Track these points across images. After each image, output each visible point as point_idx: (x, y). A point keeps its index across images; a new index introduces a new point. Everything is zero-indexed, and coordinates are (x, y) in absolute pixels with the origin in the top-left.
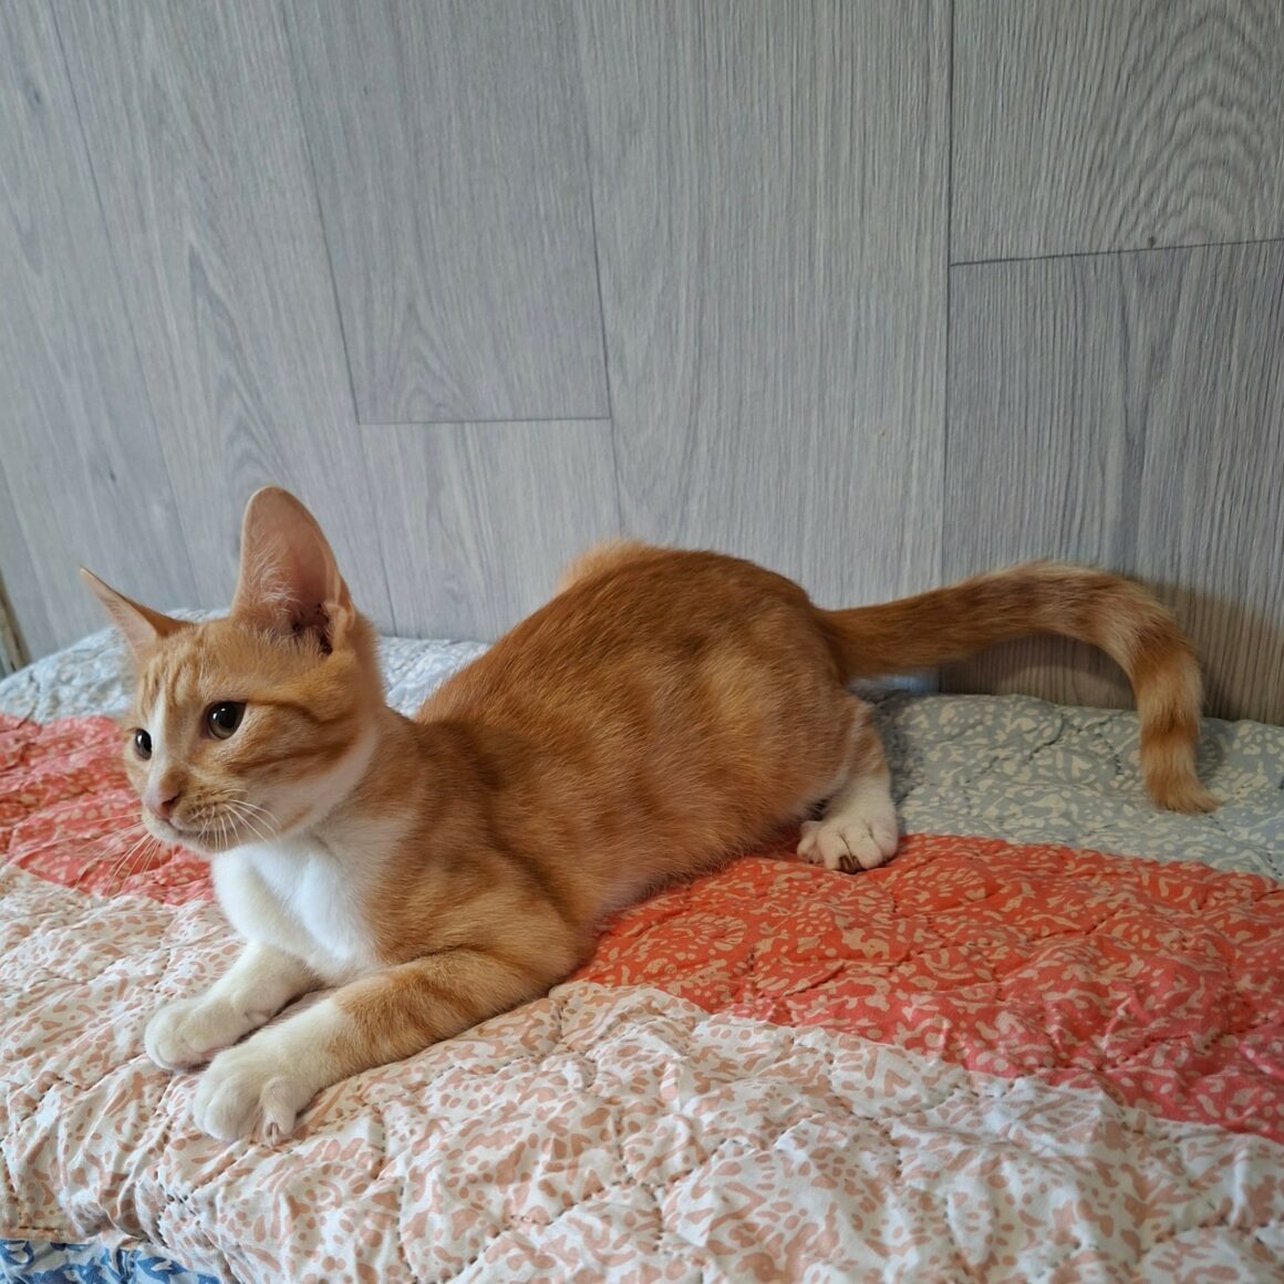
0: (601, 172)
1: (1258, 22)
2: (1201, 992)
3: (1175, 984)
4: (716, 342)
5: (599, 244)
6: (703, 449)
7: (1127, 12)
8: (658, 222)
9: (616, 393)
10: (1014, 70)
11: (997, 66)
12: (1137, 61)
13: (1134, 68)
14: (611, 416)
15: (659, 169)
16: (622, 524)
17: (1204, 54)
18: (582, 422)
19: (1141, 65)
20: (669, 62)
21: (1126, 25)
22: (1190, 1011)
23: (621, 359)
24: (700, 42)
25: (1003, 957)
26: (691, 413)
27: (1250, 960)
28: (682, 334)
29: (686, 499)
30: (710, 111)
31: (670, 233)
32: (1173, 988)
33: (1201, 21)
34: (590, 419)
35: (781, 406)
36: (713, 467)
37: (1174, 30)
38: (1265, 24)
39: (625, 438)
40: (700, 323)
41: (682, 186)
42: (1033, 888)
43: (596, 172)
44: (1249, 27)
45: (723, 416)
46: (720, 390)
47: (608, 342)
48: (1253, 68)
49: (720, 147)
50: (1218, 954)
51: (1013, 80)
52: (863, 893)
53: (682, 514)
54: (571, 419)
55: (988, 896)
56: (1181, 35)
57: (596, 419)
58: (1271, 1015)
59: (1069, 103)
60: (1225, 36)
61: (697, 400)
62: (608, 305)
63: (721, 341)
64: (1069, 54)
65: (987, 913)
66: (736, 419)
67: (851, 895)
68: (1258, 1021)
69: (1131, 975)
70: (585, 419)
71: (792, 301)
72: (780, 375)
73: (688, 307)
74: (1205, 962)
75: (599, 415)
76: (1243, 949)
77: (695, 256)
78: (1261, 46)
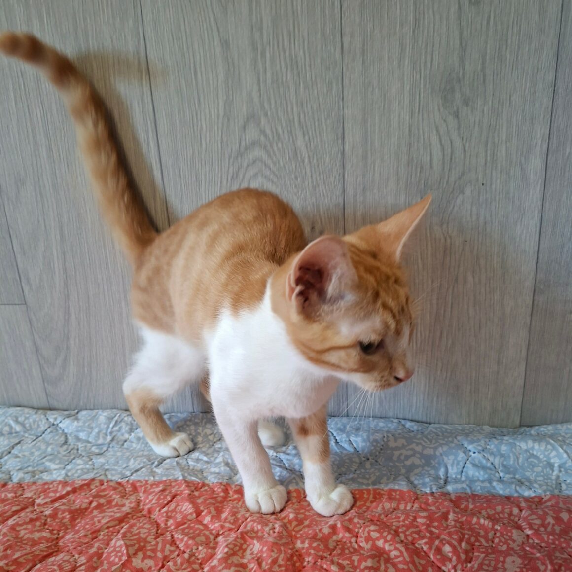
0: (8, 199)
1: (275, 164)
2: (282, 555)
3: (272, 554)
4: (74, 273)
5: (11, 230)
6: (73, 317)
7: (227, 156)
8: (39, 222)
9: (27, 293)
10: (187, 173)
11: (180, 170)
12: (233, 174)
13: (233, 176)
14: (26, 304)
15: (36, 199)
16: (37, 350)
17: (257, 174)
18: (11, 306)
19: (235, 175)
20: (36, 156)
21: (227, 160)
22: (280, 566)
23: (28, 280)
24: (50, 149)
25: (204, 555)
26: (65, 302)
27: (298, 536)
28: (57, 270)
29: (68, 339)
30: (58, 178)
31: (45, 227)
32: (272, 556)
33: (254, 162)
34: (15, 304)
35: (107, 300)
36: (79, 324)
37: (245, 165)
38: (277, 165)
39: (34, 313)
40: (65, 265)
41: (49, 207)
42: (216, 510)
43: (6, 199)
44: (271, 166)
45: (81, 304)
46: (78, 292)
47: (20, 271)
48: (275, 180)
49: (65, 193)
50: (287, 534)
51: (187, 176)
52: (142, 527)
53: (67, 345)
54: (5, 304)
55: (197, 517)
56: (248, 166)
57: (18, 305)
58: (310, 559)
59: (210, 187)
60: (264, 168)
61: (67, 297)
62: (18, 256)
63: (75, 272)
64: (207, 169)
65: (196, 526)
66: (87, 305)
67: (138, 529)
68: (305, 563)
69: (255, 552)
70: (12, 305)
71: (106, 257)
72: (105, 288)
73: (58, 258)
74: (283, 538)
75: (20, 303)
76: (295, 531)
77: (58, 237)
78: (277, 172)
